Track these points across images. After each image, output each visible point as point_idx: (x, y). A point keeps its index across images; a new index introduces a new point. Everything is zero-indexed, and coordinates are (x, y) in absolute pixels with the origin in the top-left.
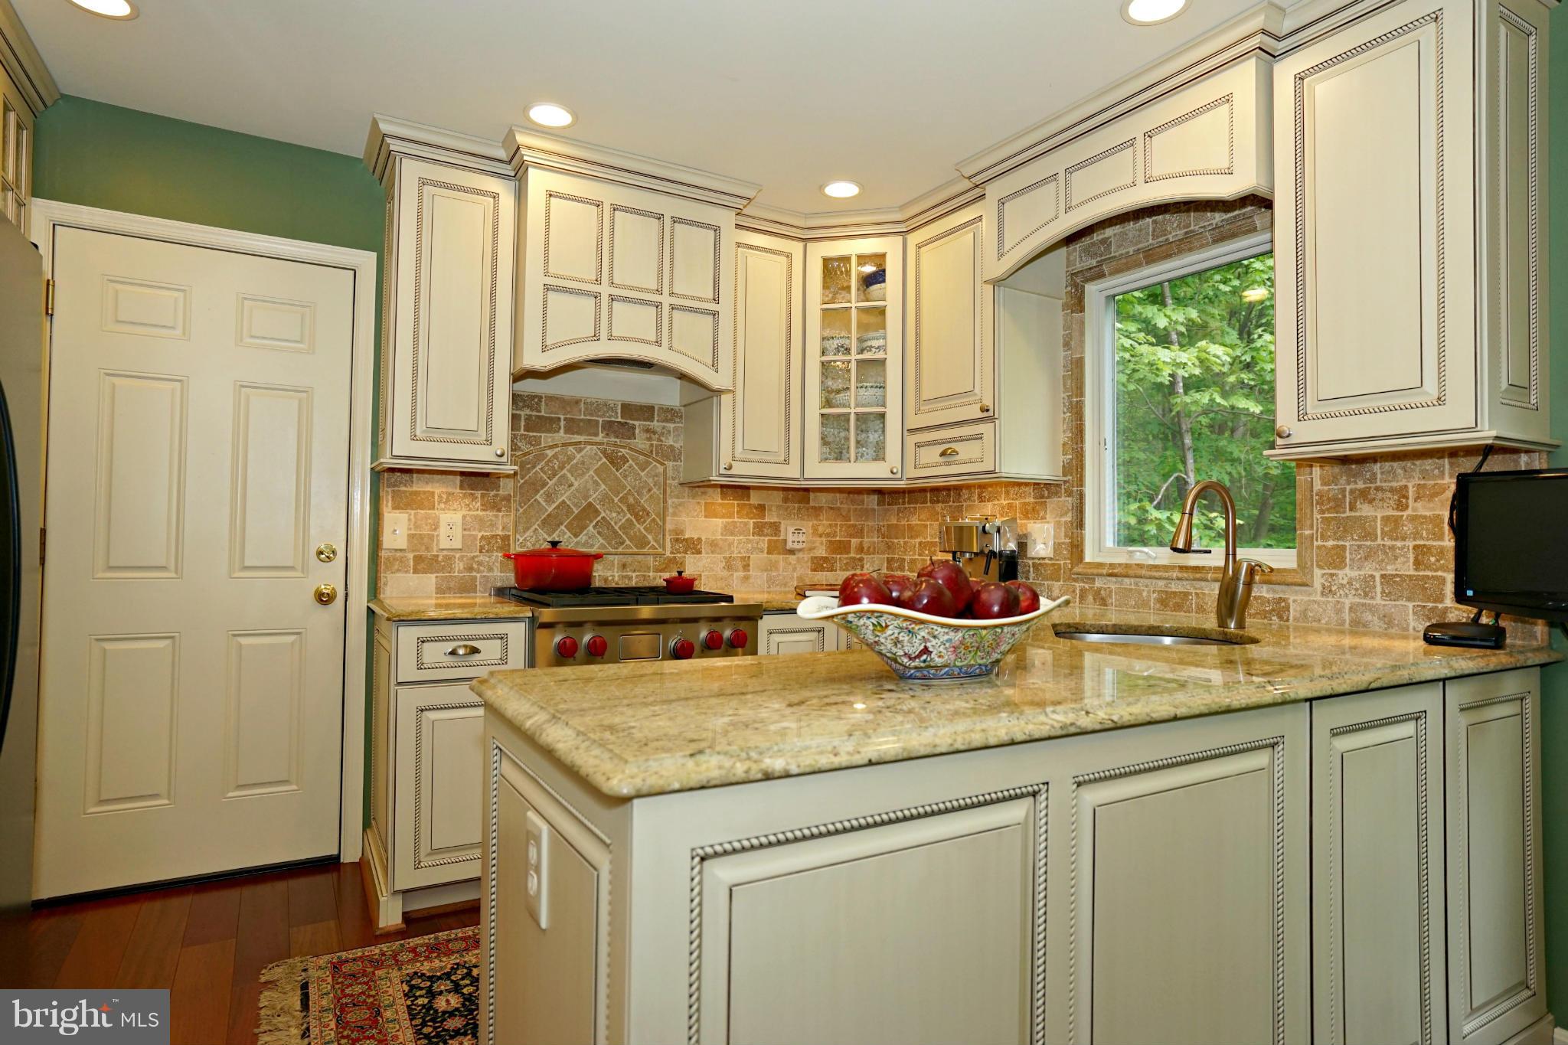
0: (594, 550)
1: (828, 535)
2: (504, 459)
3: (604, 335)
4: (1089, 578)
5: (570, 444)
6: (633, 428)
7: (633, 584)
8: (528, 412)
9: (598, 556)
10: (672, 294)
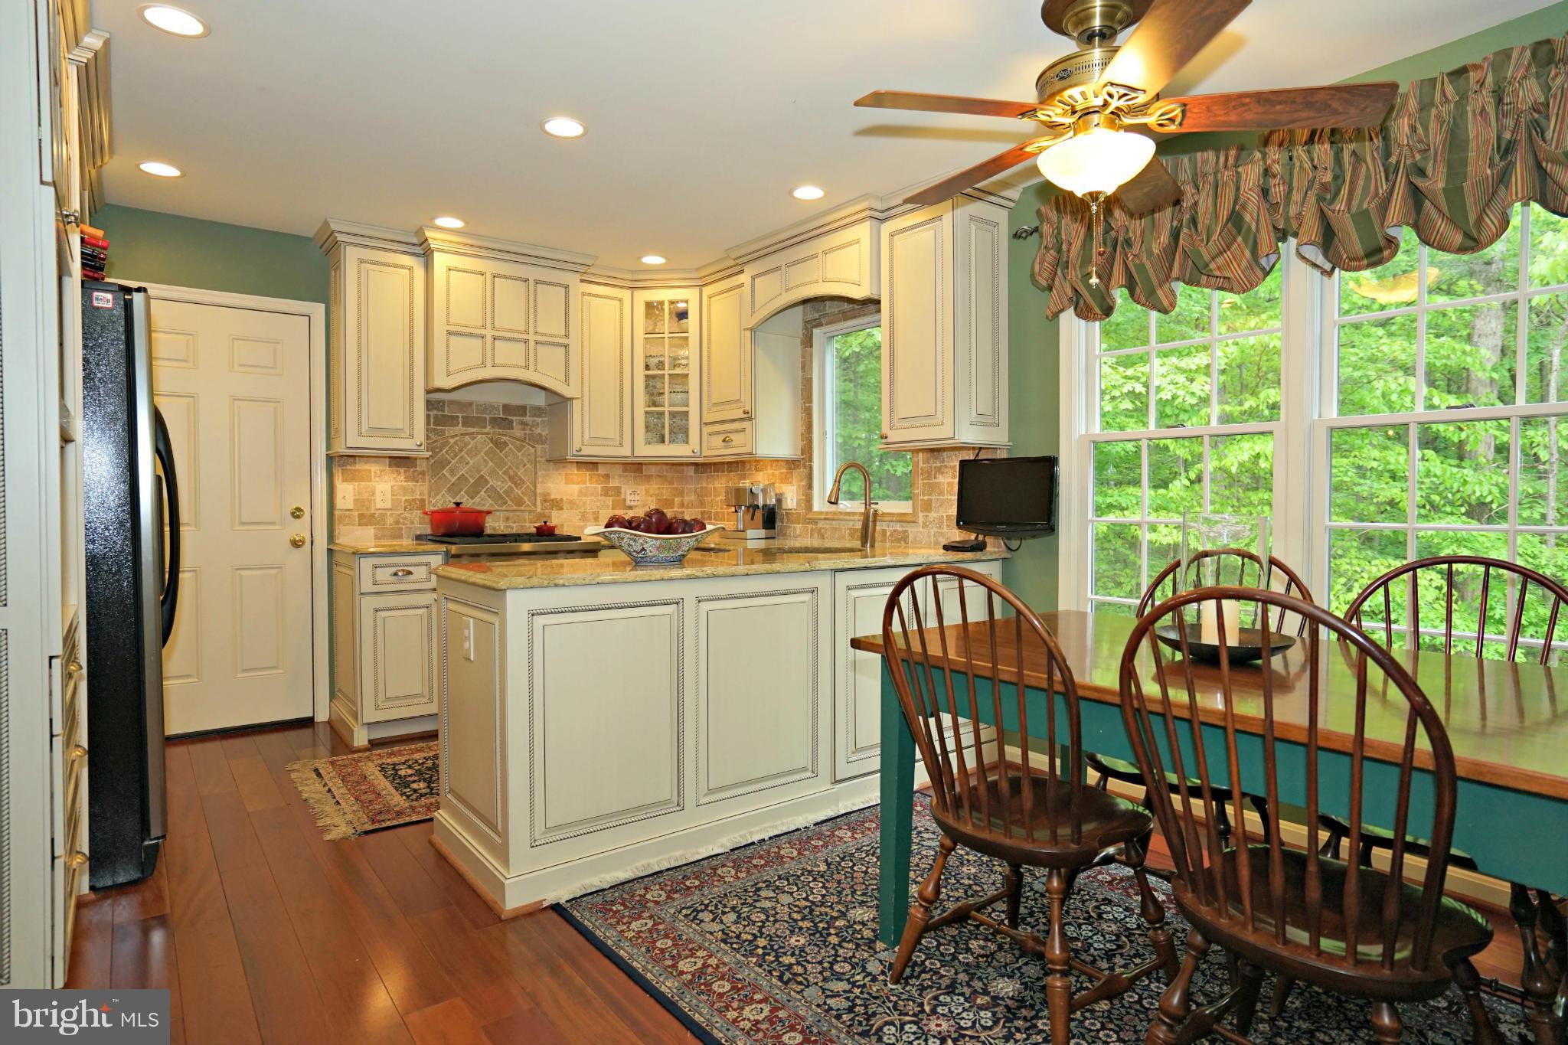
0: (485, 508)
1: (657, 495)
2: (422, 448)
3: (489, 362)
4: (814, 522)
5: (467, 434)
6: (512, 421)
7: (514, 531)
8: (435, 412)
9: (489, 513)
10: (536, 333)
